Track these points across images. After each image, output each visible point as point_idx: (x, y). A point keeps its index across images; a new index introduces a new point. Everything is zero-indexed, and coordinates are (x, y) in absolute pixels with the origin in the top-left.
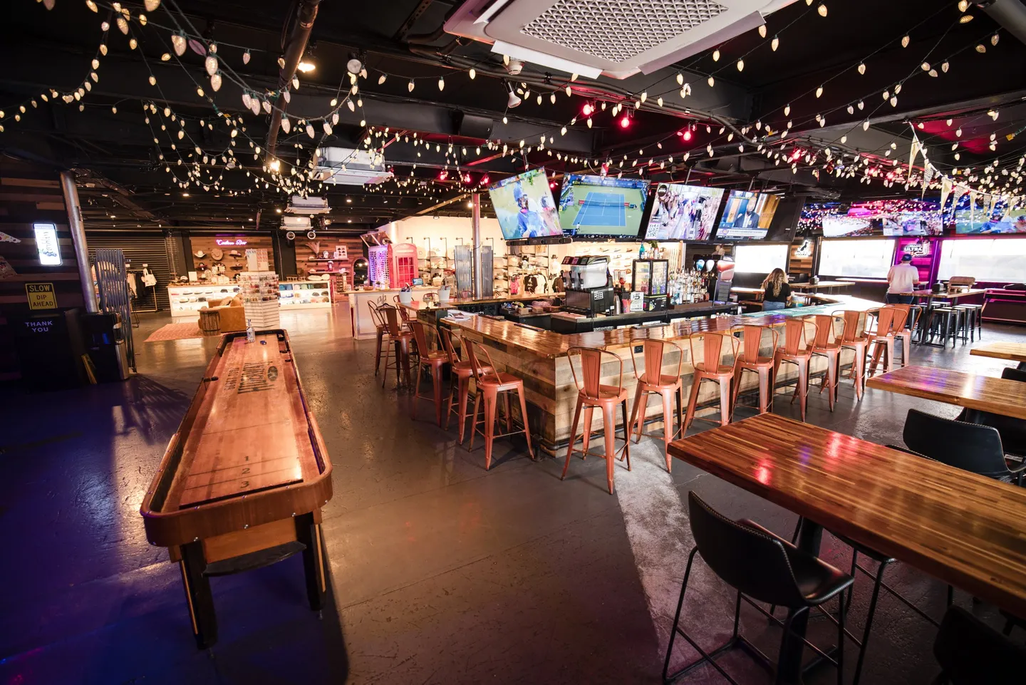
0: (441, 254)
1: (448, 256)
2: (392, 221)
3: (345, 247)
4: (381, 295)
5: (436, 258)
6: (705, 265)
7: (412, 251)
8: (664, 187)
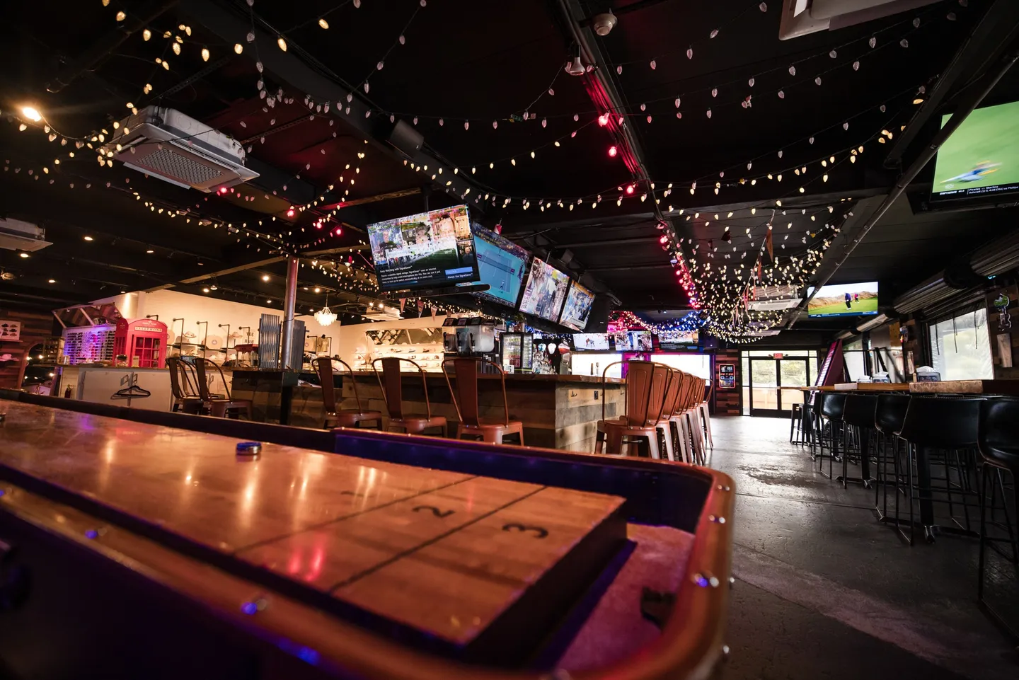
0: (196, 341)
1: (207, 345)
2: (127, 292)
3: (18, 324)
4: (130, 374)
5: (189, 346)
6: (547, 348)
7: (160, 330)
8: (537, 262)
